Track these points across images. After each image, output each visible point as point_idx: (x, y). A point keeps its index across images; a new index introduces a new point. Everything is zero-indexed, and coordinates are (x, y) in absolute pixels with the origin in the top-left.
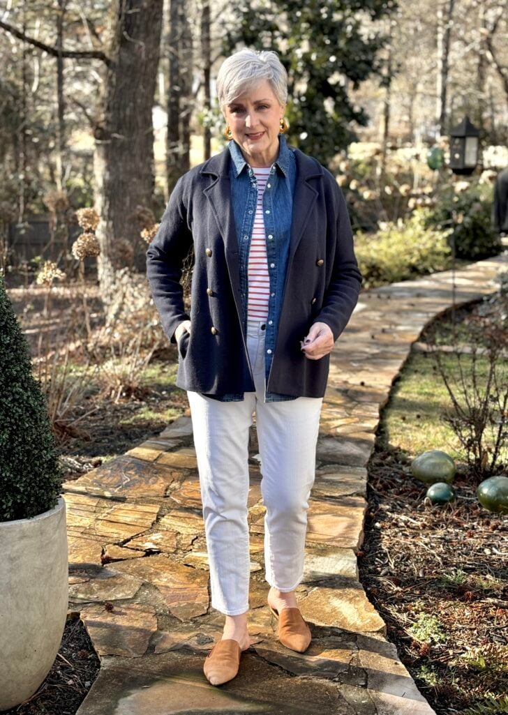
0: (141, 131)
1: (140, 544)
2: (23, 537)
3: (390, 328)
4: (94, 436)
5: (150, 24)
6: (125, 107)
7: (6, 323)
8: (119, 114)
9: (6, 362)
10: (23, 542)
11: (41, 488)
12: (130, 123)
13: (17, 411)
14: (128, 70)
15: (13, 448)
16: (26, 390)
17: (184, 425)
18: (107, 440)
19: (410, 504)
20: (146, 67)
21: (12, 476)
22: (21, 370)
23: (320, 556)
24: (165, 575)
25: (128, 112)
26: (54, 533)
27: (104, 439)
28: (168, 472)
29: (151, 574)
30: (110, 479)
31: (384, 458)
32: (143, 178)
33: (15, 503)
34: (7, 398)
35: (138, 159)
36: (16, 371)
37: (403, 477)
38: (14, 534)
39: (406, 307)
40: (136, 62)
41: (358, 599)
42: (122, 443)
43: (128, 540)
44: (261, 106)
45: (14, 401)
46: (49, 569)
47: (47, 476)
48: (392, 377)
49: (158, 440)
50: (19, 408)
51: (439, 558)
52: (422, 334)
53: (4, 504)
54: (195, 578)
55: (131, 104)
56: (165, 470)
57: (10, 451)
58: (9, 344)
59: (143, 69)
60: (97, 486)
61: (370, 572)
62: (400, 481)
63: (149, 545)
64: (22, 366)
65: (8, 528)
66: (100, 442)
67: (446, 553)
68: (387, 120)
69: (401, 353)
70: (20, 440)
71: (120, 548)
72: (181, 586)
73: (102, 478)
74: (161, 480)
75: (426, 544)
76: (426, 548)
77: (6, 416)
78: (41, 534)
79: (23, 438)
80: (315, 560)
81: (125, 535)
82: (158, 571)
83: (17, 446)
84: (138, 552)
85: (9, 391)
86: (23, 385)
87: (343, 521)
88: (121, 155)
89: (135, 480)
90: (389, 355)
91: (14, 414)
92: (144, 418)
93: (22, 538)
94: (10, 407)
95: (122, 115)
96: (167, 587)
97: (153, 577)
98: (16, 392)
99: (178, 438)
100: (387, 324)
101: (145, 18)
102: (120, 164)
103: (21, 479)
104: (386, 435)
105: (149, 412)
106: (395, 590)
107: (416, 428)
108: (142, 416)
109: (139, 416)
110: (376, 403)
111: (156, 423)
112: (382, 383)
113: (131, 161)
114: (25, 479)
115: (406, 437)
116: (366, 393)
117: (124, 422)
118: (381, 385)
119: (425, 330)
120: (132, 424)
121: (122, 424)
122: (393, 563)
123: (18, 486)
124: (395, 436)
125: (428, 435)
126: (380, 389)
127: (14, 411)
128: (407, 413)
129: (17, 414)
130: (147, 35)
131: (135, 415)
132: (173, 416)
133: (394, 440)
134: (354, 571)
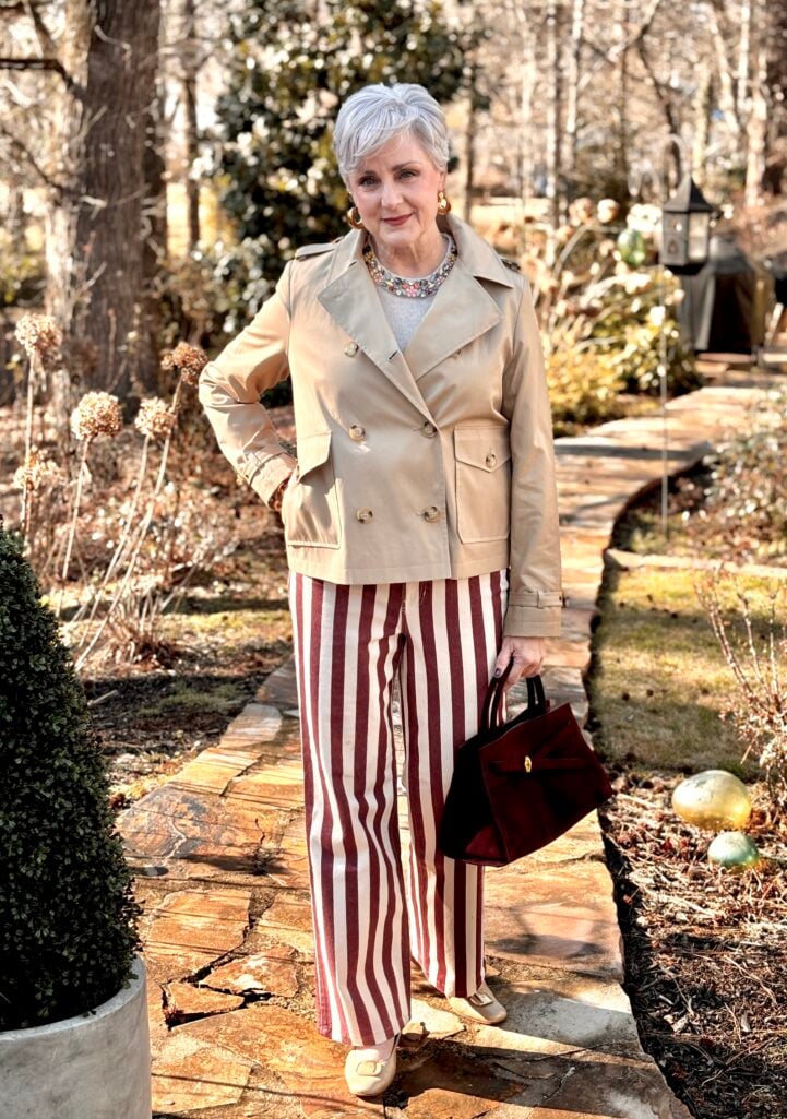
0: (125, 191)
1: (230, 979)
2: (77, 1052)
5: (139, 13)
8: (89, 164)
9: (40, 708)
10: (77, 1064)
11: (105, 950)
12: (107, 177)
13: (62, 806)
14: (102, 91)
15: (55, 880)
16: (76, 760)
20: (133, 85)
21: (53, 935)
24: (290, 1047)
25: (103, 160)
26: (131, 1038)
29: (263, 1046)
30: (151, 838)
32: (129, 268)
33: (58, 986)
34: (43, 781)
36: (59, 725)
38: (59, 1051)
40: (116, 75)
41: (654, 1090)
43: (206, 971)
44: (404, 173)
45: (58, 783)
46: (123, 1110)
48: (587, 617)
49: (219, 752)
50: (66, 798)
51: (769, 990)
52: (615, 534)
53: (38, 991)
56: (243, 816)
57: (48, 886)
59: (128, 86)
61: (655, 1025)
63: (246, 982)
64: (69, 714)
65: (47, 1039)
67: (776, 981)
68: (471, 165)
69: (590, 570)
70: (68, 862)
71: (195, 989)
72: (323, 1073)
73: (135, 834)
74: (242, 838)
75: (739, 961)
76: (738, 966)
77: (40, 816)
78: (109, 1043)
79: (73, 856)
81: (197, 959)
82: (275, 1039)
83: (63, 876)
84: (230, 997)
85: (46, 767)
86: (71, 751)
89: (194, 838)
90: (572, 574)
91: (57, 811)
92: (180, 704)
93: (73, 1057)
94: (48, 800)
95: (93, 166)
96: (298, 1075)
97: (268, 1052)
98: (60, 768)
99: (254, 746)
103: (71, 939)
104: (605, 730)
105: (188, 690)
106: (710, 1062)
107: (652, 717)
108: (177, 699)
109: (171, 698)
110: (575, 668)
111: (206, 713)
112: (574, 629)
113: (109, 240)
114: (77, 939)
115: (639, 734)
116: (555, 650)
117: (147, 711)
118: (574, 632)
119: (616, 527)
120: (161, 716)
121: (145, 716)
122: (689, 1002)
123: (65, 953)
124: (619, 732)
125: (674, 728)
126: (574, 641)
127: (56, 806)
128: (629, 686)
129: (63, 812)
130: (135, 32)
131: (162, 696)
132: (230, 699)
133: (620, 740)
134: (633, 1029)
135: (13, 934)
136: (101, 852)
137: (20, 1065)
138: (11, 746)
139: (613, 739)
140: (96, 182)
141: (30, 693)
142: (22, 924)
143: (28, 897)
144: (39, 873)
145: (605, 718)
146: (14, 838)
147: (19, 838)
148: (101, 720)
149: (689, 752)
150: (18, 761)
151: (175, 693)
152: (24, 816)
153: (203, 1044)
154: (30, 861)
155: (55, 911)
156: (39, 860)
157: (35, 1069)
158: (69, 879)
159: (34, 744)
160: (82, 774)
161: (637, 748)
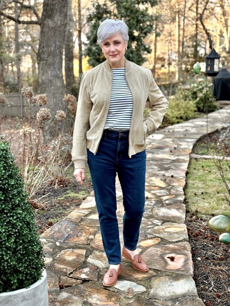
1: (78, 275)
3: (178, 147)
4: (46, 207)
5: (62, 8)
6: (51, 46)
7: (12, 172)
8: (48, 49)
9: (12, 195)
10: (24, 303)
11: (33, 268)
12: (53, 53)
14: (52, 29)
15: (17, 247)
16: (23, 211)
17: (91, 201)
18: (53, 210)
19: (211, 244)
20: (60, 28)
21: (16, 264)
22: (21, 199)
23: (175, 281)
24: (95, 296)
25: (52, 48)
26: (41, 295)
27: (51, 209)
28: (87, 229)
29: (87, 295)
30: (58, 234)
31: (191, 217)
32: (59, 78)
33: (18, 279)
34: (13, 217)
35: (57, 70)
36: (18, 200)
37: (205, 229)
38: (18, 299)
39: (182, 136)
40: (56, 26)
42: (61, 211)
43: (72, 273)
44: (116, 43)
45: (18, 218)
47: (37, 261)
48: (185, 172)
49: (79, 210)
50: (20, 222)
52: (193, 150)
53: (11, 281)
54: (111, 298)
55: (54, 45)
56: (85, 228)
57: (15, 249)
58: (13, 185)
60: (52, 239)
61: (203, 290)
62: (203, 231)
63: (83, 276)
64: (21, 197)
65: (15, 295)
66: (50, 210)
68: (155, 52)
69: (186, 159)
70: (21, 242)
71: (68, 278)
72: (104, 303)
73: (54, 233)
74: (84, 234)
77: (13, 228)
78: (34, 296)
79: (23, 240)
80: (173, 283)
81: (69, 269)
82: (90, 293)
83: (20, 245)
84: (78, 281)
85: (14, 213)
86: (22, 208)
87: (181, 258)
88: (50, 68)
89: (71, 234)
90: (181, 160)
91: (17, 226)
92: (70, 196)
93: (23, 301)
94: (15, 223)
95: (50, 50)
96: (97, 304)
97: (88, 297)
98: (18, 213)
99: (89, 208)
100: (176, 145)
101: (60, 6)
102: (49, 72)
103: (22, 265)
104: (189, 204)
105: (72, 193)
106: (219, 301)
107: (203, 200)
108: (69, 195)
109: (67, 195)
110: (181, 186)
111: (76, 199)
112: (181, 175)
113: (54, 70)
114: (24, 265)
115: (199, 205)
116: (175, 181)
117: (60, 199)
118: (181, 176)
119: (193, 147)
120: (64, 200)
121: (59, 200)
122: (213, 283)
123: (20, 269)
124: (193, 204)
125: (209, 203)
126: (181, 179)
127: (18, 225)
128: (196, 191)
129: (19, 226)
130: (61, 13)
131: (65, 194)
132: (84, 195)
133: (194, 206)
134: (196, 291)
135: (4, 263)
136: (32, 238)
137: (7, 303)
138: (3, 206)
139: (192, 206)
140: (50, 55)
141: (9, 191)
142: (7, 261)
143: (9, 252)
144: (12, 245)
145: (190, 200)
146: (4, 234)
147: (6, 234)
148: (47, 201)
149: (213, 210)
150: (6, 211)
151: (68, 194)
152: (7, 228)
153: (70, 295)
154: (9, 241)
155: (17, 256)
156: (12, 241)
157: (11, 304)
158: (21, 247)
159: (10, 206)
160: (25, 215)
161: (199, 209)
